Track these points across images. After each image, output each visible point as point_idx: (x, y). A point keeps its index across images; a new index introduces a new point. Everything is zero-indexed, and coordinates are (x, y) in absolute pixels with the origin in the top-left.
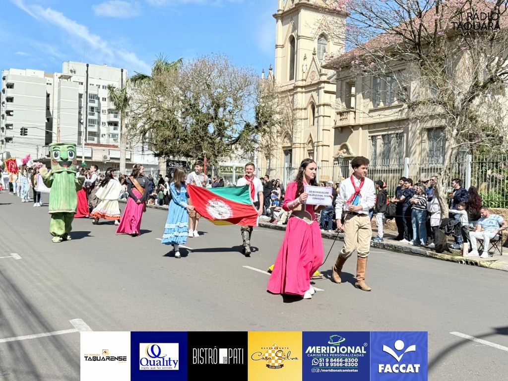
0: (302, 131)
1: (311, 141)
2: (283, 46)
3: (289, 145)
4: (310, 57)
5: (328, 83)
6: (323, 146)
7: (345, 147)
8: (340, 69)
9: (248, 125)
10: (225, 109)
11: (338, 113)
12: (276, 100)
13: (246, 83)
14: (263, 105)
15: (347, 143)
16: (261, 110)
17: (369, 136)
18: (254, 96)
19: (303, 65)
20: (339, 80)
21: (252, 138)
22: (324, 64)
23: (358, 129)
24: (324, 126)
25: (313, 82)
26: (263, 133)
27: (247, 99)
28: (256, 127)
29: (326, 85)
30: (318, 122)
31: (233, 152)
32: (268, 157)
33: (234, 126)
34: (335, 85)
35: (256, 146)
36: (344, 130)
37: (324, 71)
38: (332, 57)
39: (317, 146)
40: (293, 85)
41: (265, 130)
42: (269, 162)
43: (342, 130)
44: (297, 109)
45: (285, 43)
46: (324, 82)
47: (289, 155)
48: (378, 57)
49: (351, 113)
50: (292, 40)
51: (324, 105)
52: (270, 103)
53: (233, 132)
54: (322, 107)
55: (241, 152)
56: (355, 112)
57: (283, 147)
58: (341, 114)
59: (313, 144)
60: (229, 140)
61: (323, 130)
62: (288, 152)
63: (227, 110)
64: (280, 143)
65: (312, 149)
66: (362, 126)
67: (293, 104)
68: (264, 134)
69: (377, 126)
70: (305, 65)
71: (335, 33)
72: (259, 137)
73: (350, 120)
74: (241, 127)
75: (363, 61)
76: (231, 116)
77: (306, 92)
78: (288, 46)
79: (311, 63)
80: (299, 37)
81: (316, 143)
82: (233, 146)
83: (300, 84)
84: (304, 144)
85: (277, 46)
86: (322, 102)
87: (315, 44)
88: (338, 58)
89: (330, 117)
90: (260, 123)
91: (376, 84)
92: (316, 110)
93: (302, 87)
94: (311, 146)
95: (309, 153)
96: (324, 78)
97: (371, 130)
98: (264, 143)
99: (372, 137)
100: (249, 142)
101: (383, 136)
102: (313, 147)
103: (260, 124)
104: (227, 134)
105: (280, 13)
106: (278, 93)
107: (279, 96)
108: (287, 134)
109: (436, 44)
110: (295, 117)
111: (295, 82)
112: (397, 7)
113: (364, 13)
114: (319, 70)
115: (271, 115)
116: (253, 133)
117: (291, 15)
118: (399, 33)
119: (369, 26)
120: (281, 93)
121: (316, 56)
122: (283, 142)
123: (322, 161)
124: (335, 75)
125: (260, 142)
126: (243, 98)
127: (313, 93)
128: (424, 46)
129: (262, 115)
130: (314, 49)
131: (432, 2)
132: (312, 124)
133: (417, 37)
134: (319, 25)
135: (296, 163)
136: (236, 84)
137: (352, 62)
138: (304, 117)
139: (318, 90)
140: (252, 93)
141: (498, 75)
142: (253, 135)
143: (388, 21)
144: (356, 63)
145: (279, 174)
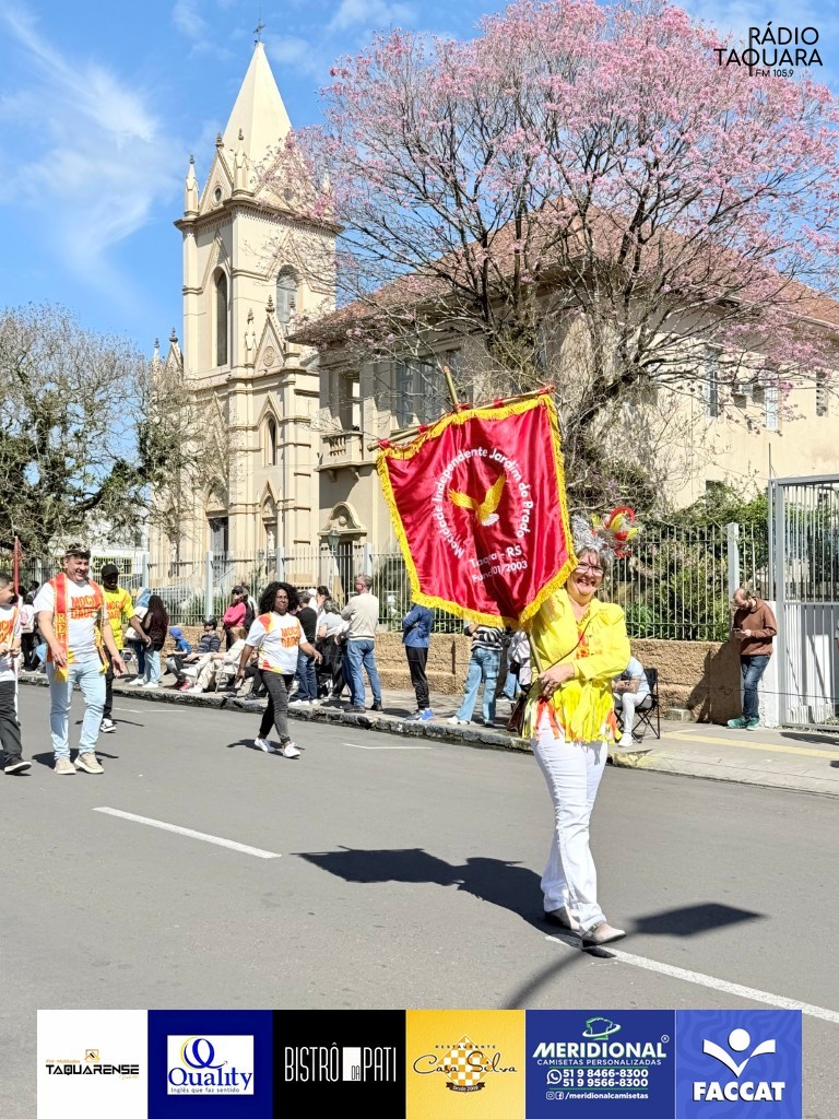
0: (251, 478)
1: (269, 499)
2: (199, 291)
3: (221, 508)
4: (261, 317)
5: (303, 372)
6: (296, 509)
7: (342, 512)
8: (325, 345)
9: (120, 467)
11: (325, 440)
12: (184, 411)
13: (114, 371)
14: (157, 420)
15: (348, 504)
16: (151, 433)
18: (134, 401)
19: (246, 334)
20: (326, 368)
21: (132, 495)
22: (291, 333)
23: (369, 474)
24: (296, 466)
25: (271, 371)
26: (157, 484)
27: (116, 408)
28: (141, 471)
29: (298, 378)
30: (283, 457)
31: (87, 527)
32: (174, 534)
33: (89, 469)
34: (318, 379)
35: (143, 512)
36: (340, 476)
37: (292, 347)
38: (306, 319)
39: (284, 510)
40: (227, 376)
42: (175, 545)
43: (335, 476)
44: (234, 429)
45: (204, 283)
46: (295, 371)
47: (222, 529)
48: (404, 323)
49: (354, 439)
50: (220, 279)
51: (296, 421)
52: (174, 417)
53: (88, 479)
54: (291, 424)
55: (106, 526)
56: (361, 437)
57: (208, 514)
58: (331, 440)
59: (274, 506)
60: (78, 499)
61: (296, 474)
62: (219, 522)
63: (71, 432)
64: (199, 504)
65: (271, 515)
67: (227, 421)
68: (160, 487)
70: (250, 334)
71: (310, 268)
72: (148, 491)
73: (352, 454)
74: (105, 471)
75: (372, 329)
76: (81, 445)
77: (255, 393)
78: (212, 289)
79: (265, 330)
80: (234, 273)
81: (281, 503)
82: (88, 513)
83: (241, 373)
84: (254, 505)
85: (186, 291)
86: (291, 415)
87: (271, 288)
88: (319, 323)
89: (310, 446)
90: (150, 460)
91: (403, 380)
92: (279, 430)
93: (245, 381)
94: (271, 511)
95: (266, 526)
96: (293, 363)
98: (162, 506)
100: (126, 504)
102: (275, 511)
103: (148, 462)
104: (72, 486)
105: (192, 217)
106: (191, 392)
107: (194, 399)
108: (214, 486)
109: (519, 301)
110: (232, 445)
111: (229, 370)
112: (437, 221)
113: (370, 229)
114: (282, 346)
115: (176, 444)
116: (133, 485)
117: (214, 224)
118: (443, 275)
119: (383, 257)
120: (198, 393)
121: (275, 314)
122: (208, 502)
123: (296, 542)
124: (314, 358)
125: (151, 503)
126: (107, 405)
127: (270, 393)
128: (496, 303)
129: (154, 443)
130: (270, 301)
131: (507, 212)
132: (271, 461)
133: (480, 283)
134: (274, 250)
135: (238, 548)
136: (89, 374)
137: (349, 332)
138: (251, 445)
139: (281, 387)
140: (129, 392)
141: (641, 364)
142: (133, 488)
143: (419, 249)
144: (356, 333)
145: (199, 573)
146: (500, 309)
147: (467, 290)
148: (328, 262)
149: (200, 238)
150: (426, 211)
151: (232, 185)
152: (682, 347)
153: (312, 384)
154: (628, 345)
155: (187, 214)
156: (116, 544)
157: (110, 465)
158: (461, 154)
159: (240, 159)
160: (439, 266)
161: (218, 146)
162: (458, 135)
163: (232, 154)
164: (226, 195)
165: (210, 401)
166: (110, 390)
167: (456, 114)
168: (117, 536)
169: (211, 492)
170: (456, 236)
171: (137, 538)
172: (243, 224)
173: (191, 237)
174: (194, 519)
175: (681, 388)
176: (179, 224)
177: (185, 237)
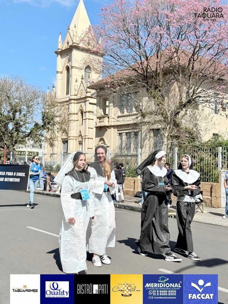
0: (75, 129)
1: (81, 135)
2: (61, 72)
3: (66, 137)
4: (80, 80)
5: (92, 97)
6: (88, 138)
7: (102, 139)
8: (98, 90)
9: (36, 125)
10: (20, 113)
11: (98, 118)
12: (56, 108)
13: (35, 96)
14: (48, 111)
15: (104, 137)
16: (46, 115)
17: (118, 133)
18: (41, 105)
19: (75, 86)
20: (98, 96)
21: (40, 133)
22: (88, 86)
23: (111, 128)
24: (89, 125)
25: (82, 97)
27: (36, 107)
28: (43, 126)
29: (90, 99)
30: (85, 122)
31: (26, 143)
32: (52, 145)
33: (27, 125)
34: (96, 99)
35: (43, 138)
36: (102, 129)
37: (88, 90)
38: (93, 82)
39: (85, 139)
40: (69, 98)
41: (49, 128)
42: (52, 148)
43: (100, 129)
44: (71, 114)
45: (63, 70)
46: (89, 97)
47: (66, 144)
48: (122, 84)
49: (106, 118)
50: (68, 69)
51: (89, 112)
52: (53, 110)
53: (27, 128)
54: (88, 113)
55: (32, 142)
56: (108, 117)
57: (62, 139)
58: (100, 118)
59: (82, 137)
60: (24, 134)
61: (89, 128)
62: (65, 142)
63: (22, 114)
64: (60, 136)
65: (81, 140)
66: (113, 126)
67: (69, 111)
68: (48, 131)
69: (122, 126)
70: (76, 85)
71: (95, 67)
72: (44, 133)
73: (105, 122)
74: (32, 126)
75: (113, 85)
76: (25, 118)
77: (77, 103)
78: (65, 72)
79: (81, 85)
80: (72, 67)
81: (84, 137)
82: (27, 138)
83: (73, 97)
84: (76, 137)
85: (57, 72)
86: (88, 110)
87: (83, 72)
88: (97, 83)
89: (93, 120)
90: (45, 123)
91: (122, 101)
92: (84, 114)
93: (74, 100)
94: (81, 139)
95: (79, 143)
96: (89, 95)
97: (119, 129)
98: (48, 137)
99: (120, 133)
100: (38, 136)
101: (126, 133)
102: (82, 139)
103: (45, 124)
104: (22, 130)
105: (60, 50)
106: (58, 103)
107: (59, 105)
108: (64, 131)
109: (157, 78)
110: (70, 119)
111: (70, 96)
112: (133, 54)
113: (113, 55)
114: (86, 89)
115: (53, 118)
116: (40, 130)
117: (67, 52)
118: (134, 69)
119: (116, 64)
120: (60, 103)
121: (84, 80)
122: (62, 136)
123: (88, 148)
124: (95, 93)
125: (45, 136)
126: (33, 106)
127: (82, 103)
128: (150, 78)
129: (46, 118)
130: (83, 76)
131: (154, 51)
132: (81, 124)
133: (145, 72)
134: (84, 61)
135: (71, 150)
136: (28, 97)
137: (106, 86)
138: (76, 119)
139: (85, 102)
140: (40, 103)
141: (194, 98)
142: (40, 131)
143: (127, 62)
144: (108, 86)
145: (59, 157)
146: (151, 80)
147: (141, 74)
148: (100, 65)
149: (62, 57)
150: (130, 50)
151: (72, 41)
152: (206, 92)
153: (94, 101)
154: (190, 92)
155: (58, 49)
156: (35, 148)
157: (34, 124)
158: (141, 33)
159: (75, 33)
160: (133, 67)
161: (68, 29)
162: (140, 28)
163: (72, 32)
164: (70, 44)
165: (63, 106)
166: (34, 102)
167: (139, 22)
168: (35, 145)
169: (63, 133)
170: (138, 58)
171: (41, 146)
172: (75, 52)
173: (59, 56)
174: (58, 140)
175: (206, 105)
176: (56, 52)
177: (58, 56)
